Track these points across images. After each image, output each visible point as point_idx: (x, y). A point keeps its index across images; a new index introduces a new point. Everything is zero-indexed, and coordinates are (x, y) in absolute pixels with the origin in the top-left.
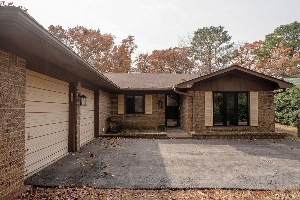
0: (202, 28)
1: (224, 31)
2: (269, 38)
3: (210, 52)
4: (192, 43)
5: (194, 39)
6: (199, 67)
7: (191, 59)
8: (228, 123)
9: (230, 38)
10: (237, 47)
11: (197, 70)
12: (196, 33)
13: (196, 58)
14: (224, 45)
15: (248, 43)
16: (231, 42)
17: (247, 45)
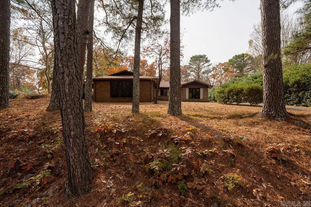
0: (194, 55)
1: (206, 57)
2: (230, 61)
3: (199, 68)
4: (189, 63)
5: (190, 61)
6: (194, 76)
7: (189, 72)
8: (193, 98)
9: (210, 61)
10: (214, 65)
11: (193, 77)
12: (191, 58)
13: (191, 71)
14: (206, 64)
15: (220, 63)
16: (210, 63)
17: (220, 64)
